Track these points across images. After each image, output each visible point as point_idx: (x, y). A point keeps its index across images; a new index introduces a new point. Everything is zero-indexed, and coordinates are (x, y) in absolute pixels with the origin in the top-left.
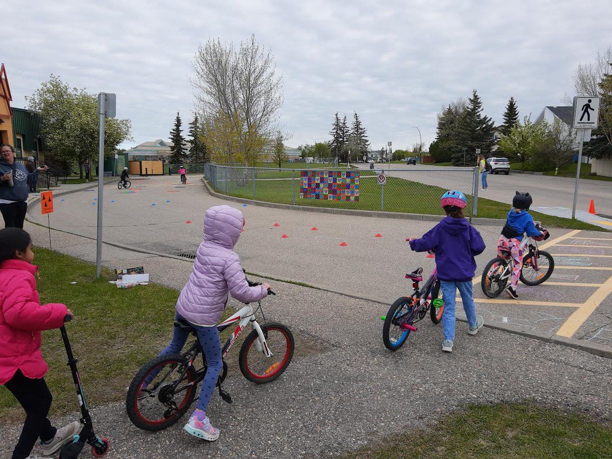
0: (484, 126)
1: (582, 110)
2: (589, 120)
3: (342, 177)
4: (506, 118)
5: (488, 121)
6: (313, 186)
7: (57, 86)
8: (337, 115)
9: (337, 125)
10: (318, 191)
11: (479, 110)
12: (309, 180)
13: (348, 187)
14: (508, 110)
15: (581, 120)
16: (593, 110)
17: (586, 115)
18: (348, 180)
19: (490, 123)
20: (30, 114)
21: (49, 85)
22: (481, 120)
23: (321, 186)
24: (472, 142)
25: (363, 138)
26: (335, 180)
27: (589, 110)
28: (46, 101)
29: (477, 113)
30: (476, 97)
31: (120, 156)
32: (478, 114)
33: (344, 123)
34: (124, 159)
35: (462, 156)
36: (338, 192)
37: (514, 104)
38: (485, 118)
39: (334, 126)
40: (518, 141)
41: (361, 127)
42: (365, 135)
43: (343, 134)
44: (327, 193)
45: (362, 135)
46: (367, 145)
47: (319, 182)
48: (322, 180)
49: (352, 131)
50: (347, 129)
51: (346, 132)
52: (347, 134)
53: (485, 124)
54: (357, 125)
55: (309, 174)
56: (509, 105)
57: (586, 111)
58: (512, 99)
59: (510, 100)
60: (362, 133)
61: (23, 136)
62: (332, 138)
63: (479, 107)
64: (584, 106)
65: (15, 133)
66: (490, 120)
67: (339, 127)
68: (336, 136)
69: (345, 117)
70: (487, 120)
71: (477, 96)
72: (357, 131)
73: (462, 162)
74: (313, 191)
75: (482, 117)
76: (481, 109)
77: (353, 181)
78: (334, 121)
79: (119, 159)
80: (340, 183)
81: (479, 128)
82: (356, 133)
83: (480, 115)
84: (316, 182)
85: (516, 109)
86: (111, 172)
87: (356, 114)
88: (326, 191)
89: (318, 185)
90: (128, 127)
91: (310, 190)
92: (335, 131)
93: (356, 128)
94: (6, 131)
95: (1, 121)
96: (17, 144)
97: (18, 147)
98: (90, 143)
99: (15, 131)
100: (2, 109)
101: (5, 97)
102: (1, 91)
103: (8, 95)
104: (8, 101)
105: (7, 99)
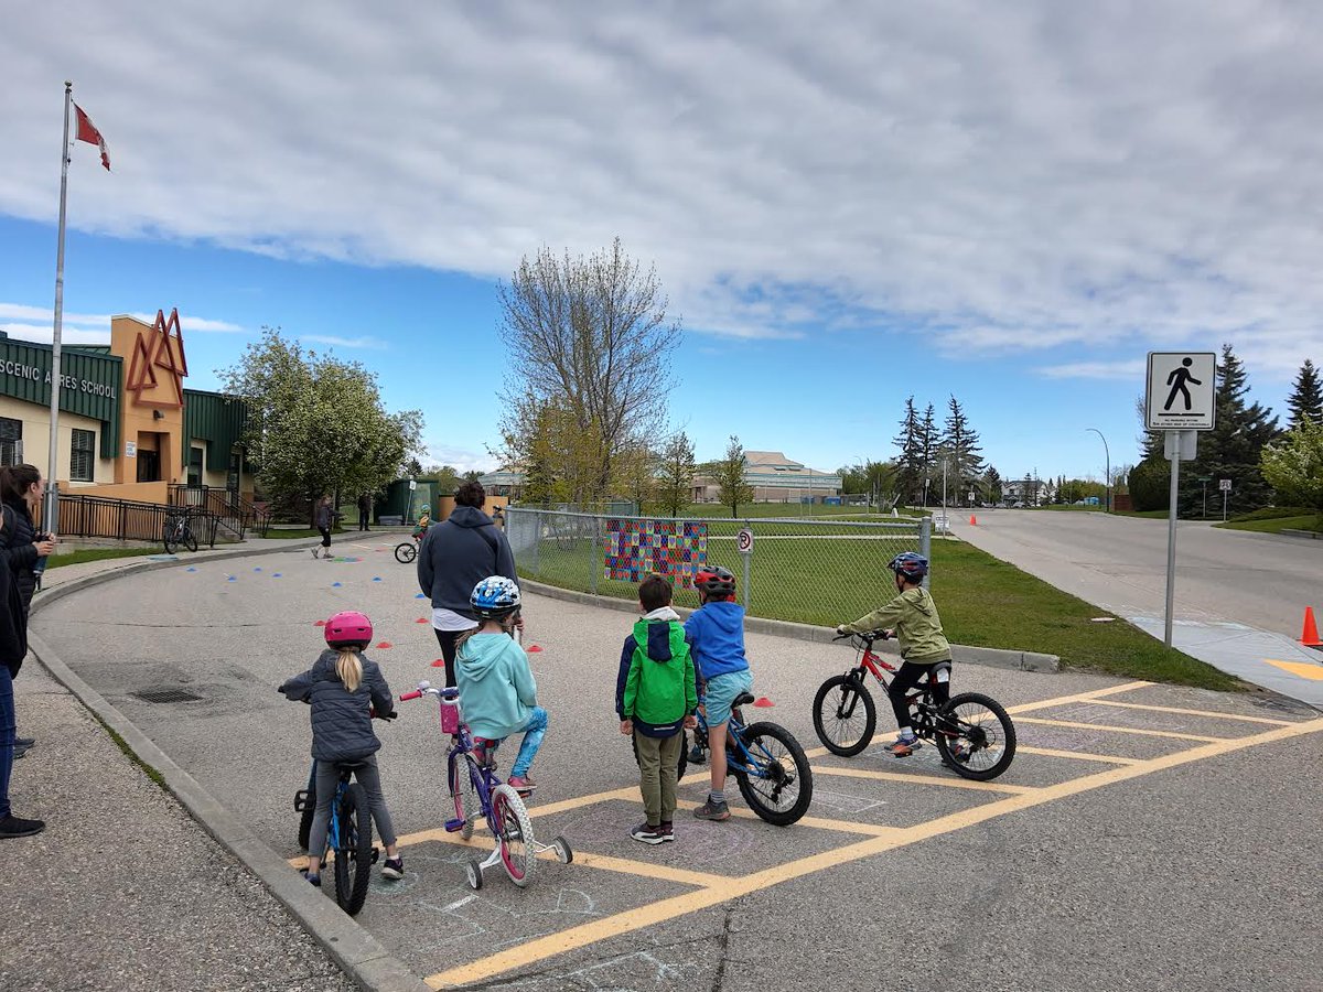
0: (1253, 426)
1: (1169, 383)
2: (1188, 406)
3: (677, 534)
4: (1295, 408)
5: (1262, 416)
6: (628, 551)
7: (278, 349)
8: (910, 403)
9: (911, 424)
10: (635, 564)
11: (1240, 390)
12: (622, 539)
13: (687, 556)
14: (1299, 388)
15: (1167, 407)
16: (1199, 383)
17: (1180, 394)
18: (688, 542)
19: (1267, 420)
20: (224, 401)
21: (263, 348)
22: (1244, 413)
23: (642, 552)
24: (1224, 463)
25: (970, 453)
26: (665, 541)
27: (1187, 383)
28: (259, 378)
29: (1235, 396)
30: (1230, 360)
31: (420, 486)
32: (1237, 399)
33: (929, 421)
34: (429, 491)
35: (1200, 496)
36: (670, 567)
37: (1315, 376)
38: (1255, 409)
39: (905, 427)
40: (1305, 461)
41: (965, 428)
42: (976, 445)
43: (926, 443)
44: (651, 570)
45: (969, 446)
46: (980, 468)
47: (637, 544)
48: (643, 539)
49: (945, 438)
50: (936, 432)
51: (932, 439)
52: (935, 442)
53: (1255, 421)
54: (958, 424)
55: (622, 526)
56: (1302, 377)
57: (1180, 385)
58: (1308, 363)
59: (1303, 366)
60: (967, 442)
61: (209, 444)
62: (899, 452)
63: (1240, 383)
64: (1172, 374)
65: (188, 436)
66: (1267, 413)
67: (916, 429)
68: (907, 448)
69: (931, 407)
70: (1262, 412)
71: (1232, 359)
72: (958, 437)
73: (1197, 510)
74: (627, 563)
75: (1247, 407)
76: (1245, 386)
77: (695, 543)
78: (904, 417)
79: (418, 490)
80: (674, 547)
81: (1239, 431)
82: (955, 440)
83: (1242, 400)
84: (633, 543)
85: (1318, 386)
86: (400, 517)
87: (955, 402)
88: (649, 564)
89: (635, 551)
90: (418, 427)
91: (621, 561)
92: (906, 436)
93: (954, 430)
94: (168, 434)
95: (157, 416)
96: (192, 459)
97: (193, 464)
98: (328, 458)
99: (190, 435)
100: (164, 392)
101: (172, 370)
102: (164, 360)
103: (179, 366)
104: (179, 377)
105: (177, 373)
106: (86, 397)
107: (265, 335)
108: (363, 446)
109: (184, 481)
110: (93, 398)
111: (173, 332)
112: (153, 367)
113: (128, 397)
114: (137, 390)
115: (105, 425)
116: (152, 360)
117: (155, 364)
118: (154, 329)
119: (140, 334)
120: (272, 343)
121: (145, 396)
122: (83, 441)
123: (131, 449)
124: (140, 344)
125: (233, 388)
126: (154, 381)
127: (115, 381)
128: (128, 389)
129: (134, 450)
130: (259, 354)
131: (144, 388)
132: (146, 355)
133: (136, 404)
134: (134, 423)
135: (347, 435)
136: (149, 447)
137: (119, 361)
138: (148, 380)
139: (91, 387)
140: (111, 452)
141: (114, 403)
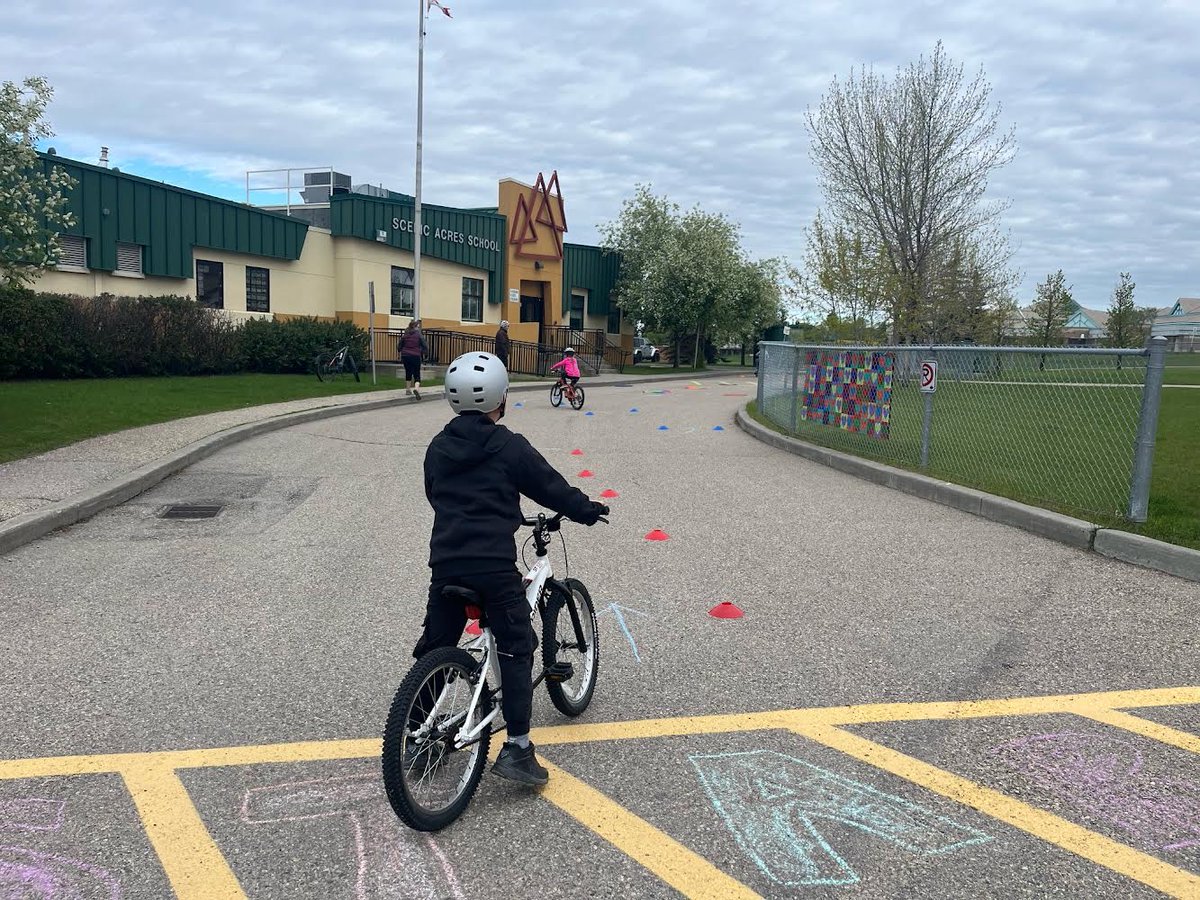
3: (866, 367)
6: (823, 388)
7: (649, 204)
10: (827, 403)
12: (818, 373)
13: (873, 394)
18: (874, 376)
20: (602, 254)
21: (636, 204)
23: (834, 388)
26: (854, 376)
28: (634, 232)
36: (857, 409)
44: (840, 411)
47: (831, 379)
48: (836, 372)
55: (819, 357)
61: (590, 292)
65: (568, 285)
74: (822, 402)
77: (881, 379)
80: (862, 383)
84: (828, 379)
88: (839, 405)
89: (829, 385)
91: (817, 399)
94: (549, 282)
95: (537, 267)
96: (573, 304)
97: (574, 309)
98: (683, 303)
99: (570, 283)
100: (544, 246)
101: (552, 226)
102: (544, 218)
103: (558, 223)
104: (559, 234)
105: (557, 228)
106: (473, 251)
107: (637, 192)
108: (714, 291)
109: (566, 322)
110: (480, 252)
111: (553, 191)
112: (534, 222)
113: (511, 250)
114: (518, 244)
115: (491, 275)
116: (533, 217)
117: (537, 221)
118: (535, 190)
119: (521, 195)
120: (644, 199)
121: (526, 249)
122: (474, 289)
123: (514, 295)
124: (522, 202)
125: (609, 241)
126: (535, 236)
127: (499, 236)
128: (512, 244)
129: (517, 296)
130: (633, 210)
131: (524, 243)
132: (527, 213)
133: (519, 256)
134: (517, 273)
135: (700, 281)
136: (533, 293)
137: (503, 220)
138: (529, 235)
139: (477, 242)
140: (498, 298)
141: (499, 255)
